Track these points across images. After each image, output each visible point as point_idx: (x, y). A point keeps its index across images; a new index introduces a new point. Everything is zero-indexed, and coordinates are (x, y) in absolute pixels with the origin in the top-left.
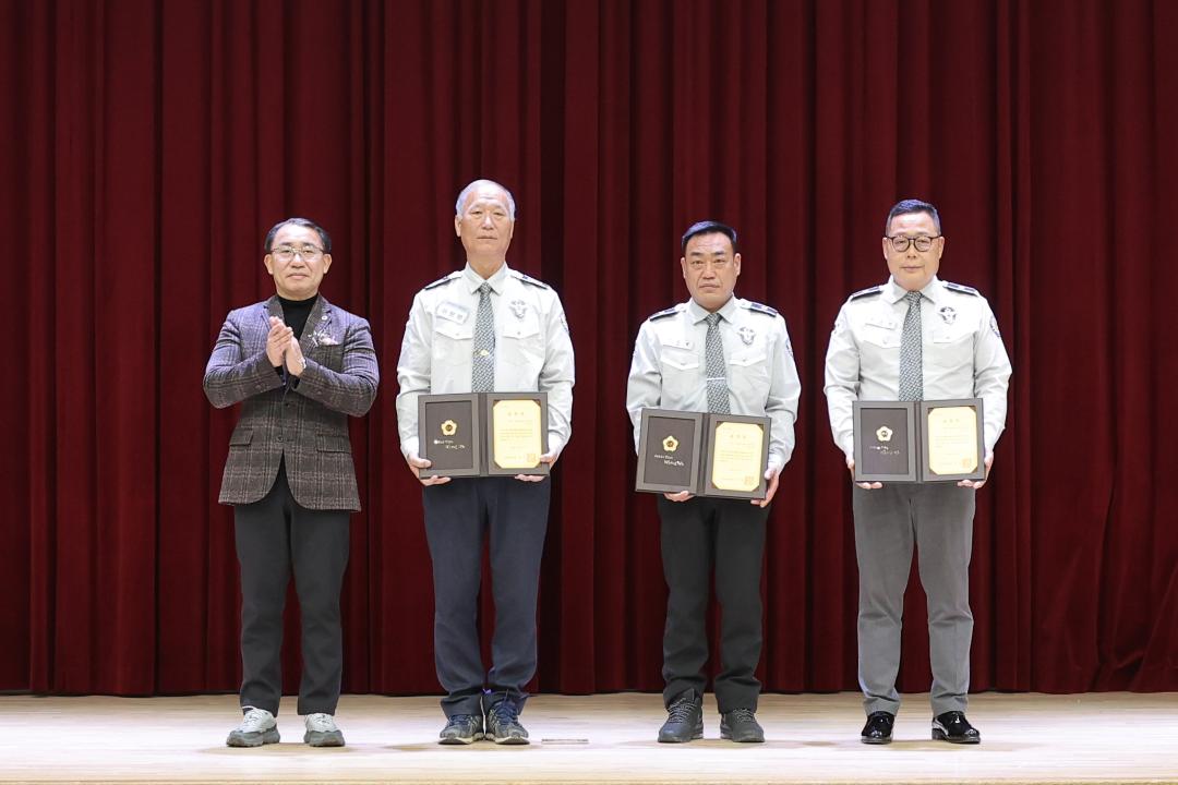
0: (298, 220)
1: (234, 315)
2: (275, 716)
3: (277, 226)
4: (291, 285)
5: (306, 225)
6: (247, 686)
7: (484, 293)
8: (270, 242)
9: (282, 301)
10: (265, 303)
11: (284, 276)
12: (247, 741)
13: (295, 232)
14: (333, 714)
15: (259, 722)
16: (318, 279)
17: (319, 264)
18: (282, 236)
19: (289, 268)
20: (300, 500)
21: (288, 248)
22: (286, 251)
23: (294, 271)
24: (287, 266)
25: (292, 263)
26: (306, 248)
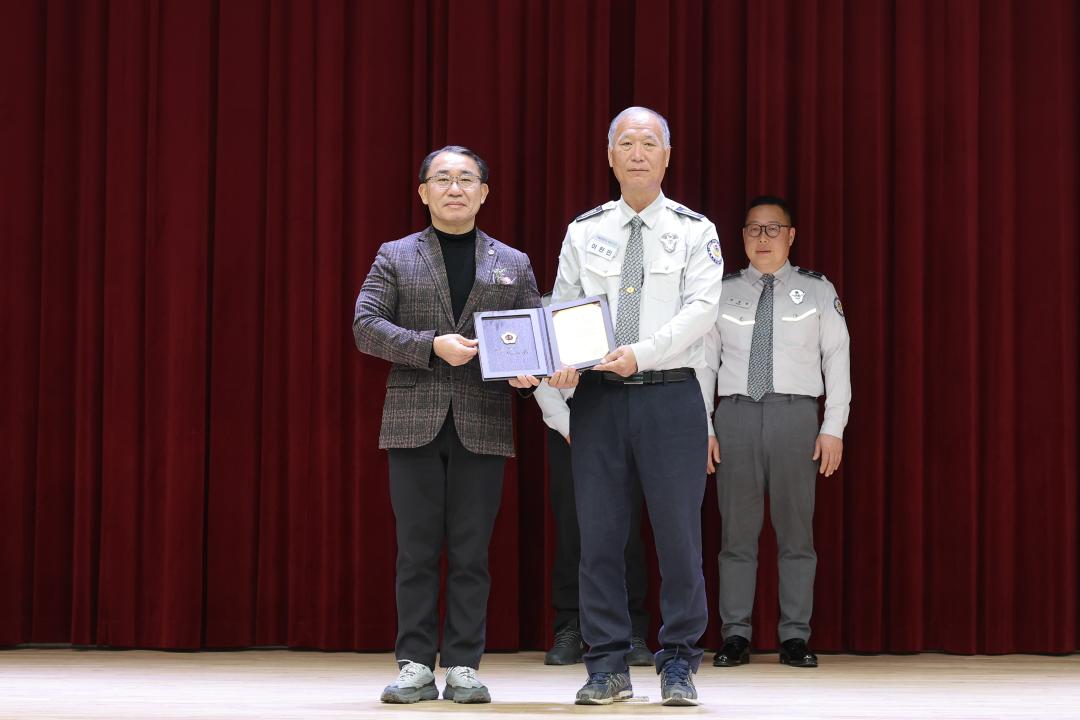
0: (455, 148)
1: (389, 247)
3: (432, 154)
4: (448, 214)
5: (463, 153)
6: (403, 638)
7: (636, 227)
8: (425, 171)
9: (438, 233)
10: (417, 235)
11: (440, 205)
12: (402, 697)
13: (451, 160)
15: (416, 678)
16: (475, 208)
17: (476, 193)
18: (438, 165)
19: (446, 197)
20: (465, 442)
21: (445, 177)
22: (444, 180)
23: (451, 200)
24: (444, 195)
25: (449, 192)
26: (464, 176)
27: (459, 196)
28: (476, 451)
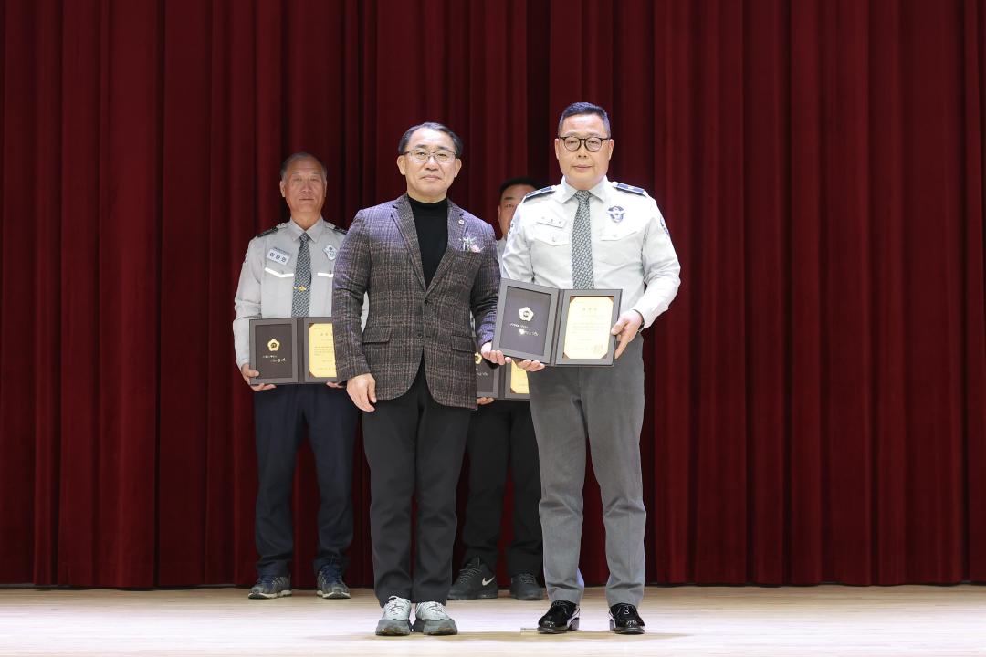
0: (433, 124)
1: (364, 213)
3: (412, 129)
4: (424, 186)
5: (441, 130)
8: (405, 145)
9: (413, 202)
10: (393, 202)
11: (417, 178)
13: (429, 136)
14: (444, 604)
16: (449, 181)
17: (450, 168)
18: (417, 139)
19: (423, 170)
20: (434, 394)
21: (423, 151)
22: (421, 153)
23: (428, 173)
24: (422, 167)
25: (427, 166)
26: (441, 152)
27: (435, 170)
28: (444, 403)
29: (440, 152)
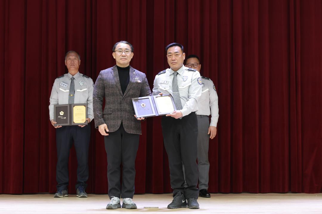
0: (124, 42)
1: (102, 72)
2: (120, 199)
3: (116, 43)
4: (122, 62)
5: (126, 43)
6: (111, 190)
8: (115, 48)
9: (118, 68)
10: (112, 68)
11: (119, 59)
12: (113, 208)
13: (122, 45)
15: (116, 201)
16: (129, 60)
17: (130, 55)
18: (119, 47)
19: (121, 56)
20: (126, 130)
22: (120, 51)
23: (123, 57)
27: (125, 56)
28: (129, 133)
29: (126, 51)
